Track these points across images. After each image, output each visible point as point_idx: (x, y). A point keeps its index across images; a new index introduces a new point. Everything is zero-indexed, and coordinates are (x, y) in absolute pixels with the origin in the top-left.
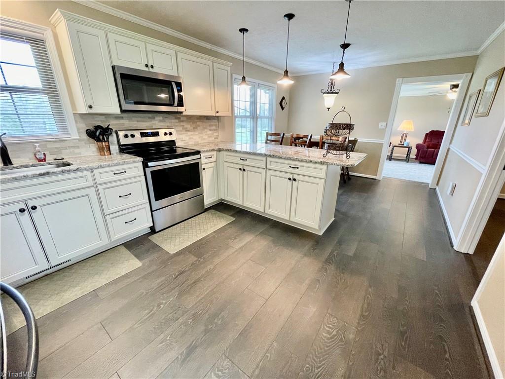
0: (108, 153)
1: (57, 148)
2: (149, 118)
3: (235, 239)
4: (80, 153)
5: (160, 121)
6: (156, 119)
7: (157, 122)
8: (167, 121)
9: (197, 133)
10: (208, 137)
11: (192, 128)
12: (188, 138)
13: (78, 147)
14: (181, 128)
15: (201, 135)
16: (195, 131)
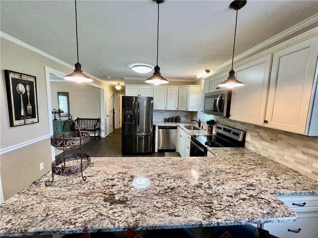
0: (210, 133)
8: (245, 124)
10: (295, 161)
12: (261, 147)
15: (281, 153)
16: (272, 143)
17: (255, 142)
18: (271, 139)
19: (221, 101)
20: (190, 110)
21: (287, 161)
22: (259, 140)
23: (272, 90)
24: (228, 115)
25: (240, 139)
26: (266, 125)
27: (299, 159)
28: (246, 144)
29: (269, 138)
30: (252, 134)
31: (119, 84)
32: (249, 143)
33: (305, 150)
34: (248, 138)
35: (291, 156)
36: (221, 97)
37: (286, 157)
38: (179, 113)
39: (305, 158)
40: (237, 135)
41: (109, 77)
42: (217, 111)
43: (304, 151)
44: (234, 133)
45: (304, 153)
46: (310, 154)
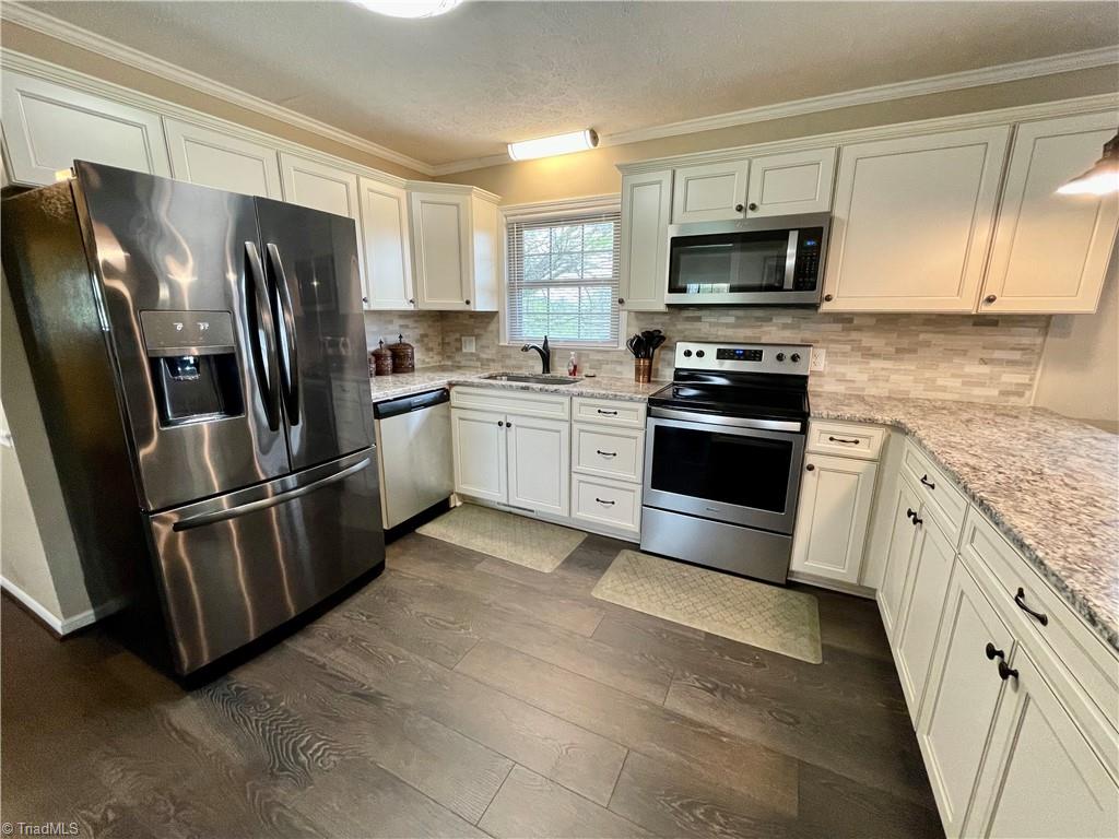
0: (646, 379)
1: (598, 360)
2: (758, 319)
3: (711, 691)
4: (620, 373)
5: (785, 327)
6: (774, 321)
7: (774, 328)
8: (803, 326)
9: (913, 368)
10: (964, 383)
11: (893, 350)
12: (865, 377)
13: (621, 363)
14: (848, 348)
15: (928, 374)
16: (902, 359)
17: (841, 369)
18: (898, 351)
21: (944, 389)
22: (860, 359)
27: (971, 376)
30: (830, 350)
33: (986, 355)
34: (818, 363)
35: (953, 376)
37: (940, 382)
39: (985, 369)
43: (984, 356)
45: (983, 361)
46: (998, 360)
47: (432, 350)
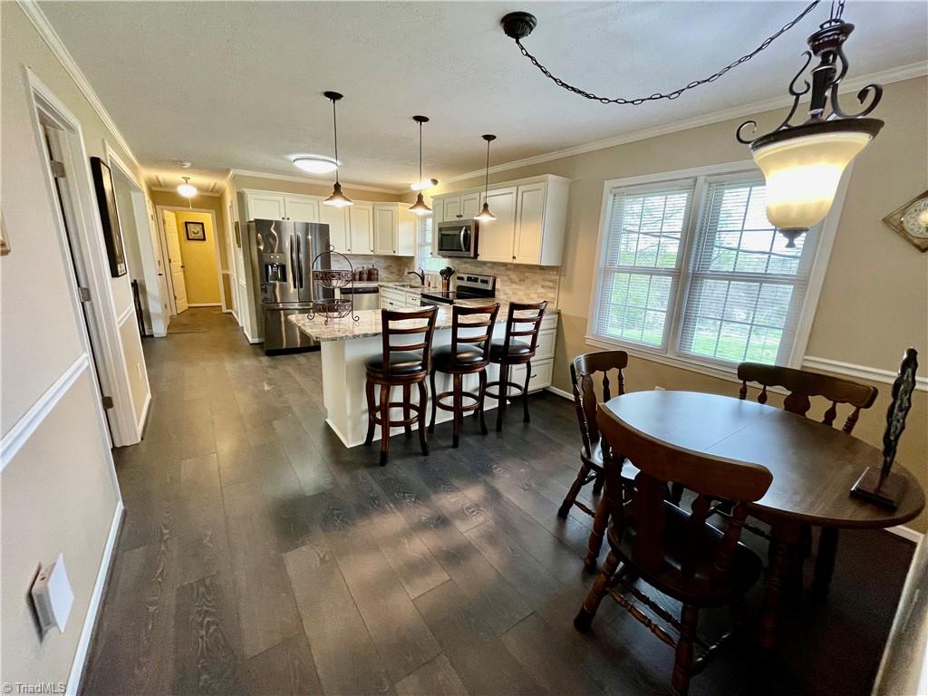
0: (446, 289)
9: (524, 289)
12: (511, 292)
14: (506, 278)
16: (521, 284)
17: (505, 288)
18: (521, 280)
19: (466, 237)
20: (401, 253)
23: (518, 225)
24: (476, 255)
25: (490, 288)
26: (515, 262)
28: (497, 293)
29: (518, 280)
30: (502, 279)
31: (186, 179)
32: (499, 290)
34: (498, 286)
35: (535, 293)
36: (466, 230)
38: (373, 261)
39: (543, 290)
40: (486, 282)
41: (188, 165)
42: (461, 250)
43: (543, 284)
44: (483, 281)
45: (543, 287)
46: (546, 286)
47: (393, 273)
